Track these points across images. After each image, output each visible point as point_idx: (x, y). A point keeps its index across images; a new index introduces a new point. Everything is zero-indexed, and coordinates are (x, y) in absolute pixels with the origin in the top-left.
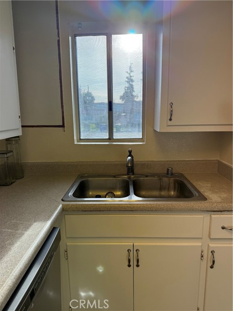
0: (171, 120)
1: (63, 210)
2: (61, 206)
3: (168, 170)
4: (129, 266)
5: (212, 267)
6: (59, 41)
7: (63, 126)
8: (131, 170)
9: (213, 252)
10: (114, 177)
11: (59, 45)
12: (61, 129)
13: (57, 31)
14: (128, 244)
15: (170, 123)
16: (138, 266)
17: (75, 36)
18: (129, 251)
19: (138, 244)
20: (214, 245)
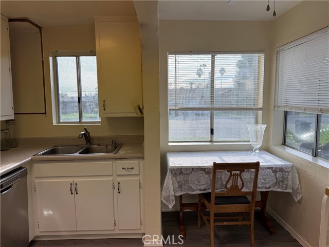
0: (104, 110)
1: (31, 160)
2: (31, 158)
3: (113, 141)
4: (72, 193)
5: (119, 193)
6: (43, 61)
7: (45, 113)
9: (119, 183)
10: (78, 146)
11: (43, 63)
12: (44, 115)
13: (41, 55)
14: (71, 180)
15: (104, 112)
16: (77, 193)
17: (56, 57)
18: (71, 184)
19: (76, 180)
20: (119, 179)
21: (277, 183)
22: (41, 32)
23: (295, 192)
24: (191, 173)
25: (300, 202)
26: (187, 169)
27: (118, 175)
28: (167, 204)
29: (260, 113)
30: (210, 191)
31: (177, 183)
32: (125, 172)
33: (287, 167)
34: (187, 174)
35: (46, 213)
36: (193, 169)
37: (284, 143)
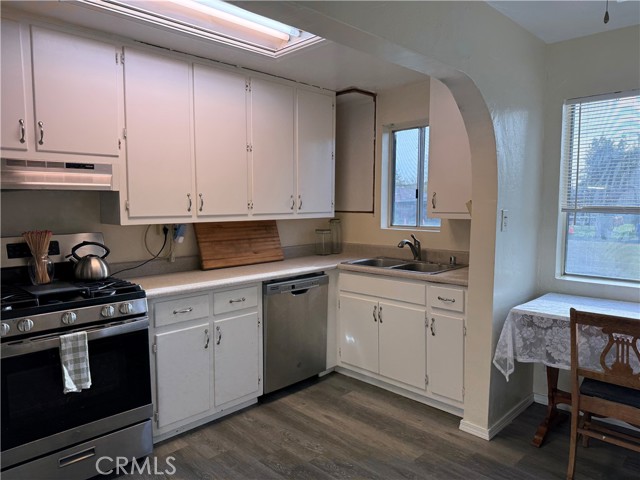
0: (434, 207)
1: (337, 268)
2: (337, 265)
3: (451, 259)
4: (375, 320)
5: (433, 334)
7: (373, 212)
9: (433, 320)
11: (375, 144)
12: (371, 214)
13: (374, 132)
14: (375, 301)
16: (381, 321)
17: (394, 132)
18: (375, 307)
20: (434, 314)
22: (375, 100)
24: (551, 328)
26: (542, 318)
27: (433, 308)
28: (503, 372)
31: (521, 340)
34: (543, 328)
35: (348, 338)
36: (555, 321)
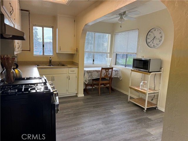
3: (60, 63)
5: (69, 79)
8: (50, 61)
9: (69, 76)
11: (29, 29)
12: (29, 51)
13: (29, 25)
18: (52, 77)
19: (54, 75)
21: (116, 75)
23: (120, 77)
25: (121, 80)
26: (92, 71)
28: (85, 82)
29: (109, 54)
30: (99, 78)
31: (89, 76)
32: (71, 72)
33: (118, 70)
34: (92, 73)
37: (116, 64)
